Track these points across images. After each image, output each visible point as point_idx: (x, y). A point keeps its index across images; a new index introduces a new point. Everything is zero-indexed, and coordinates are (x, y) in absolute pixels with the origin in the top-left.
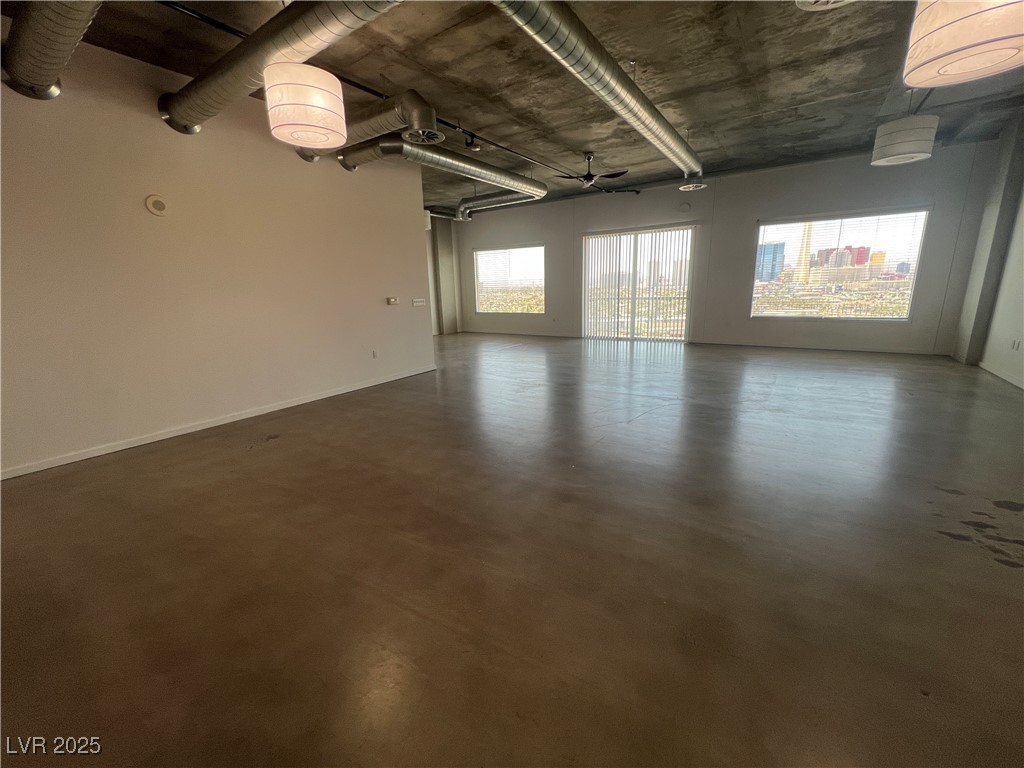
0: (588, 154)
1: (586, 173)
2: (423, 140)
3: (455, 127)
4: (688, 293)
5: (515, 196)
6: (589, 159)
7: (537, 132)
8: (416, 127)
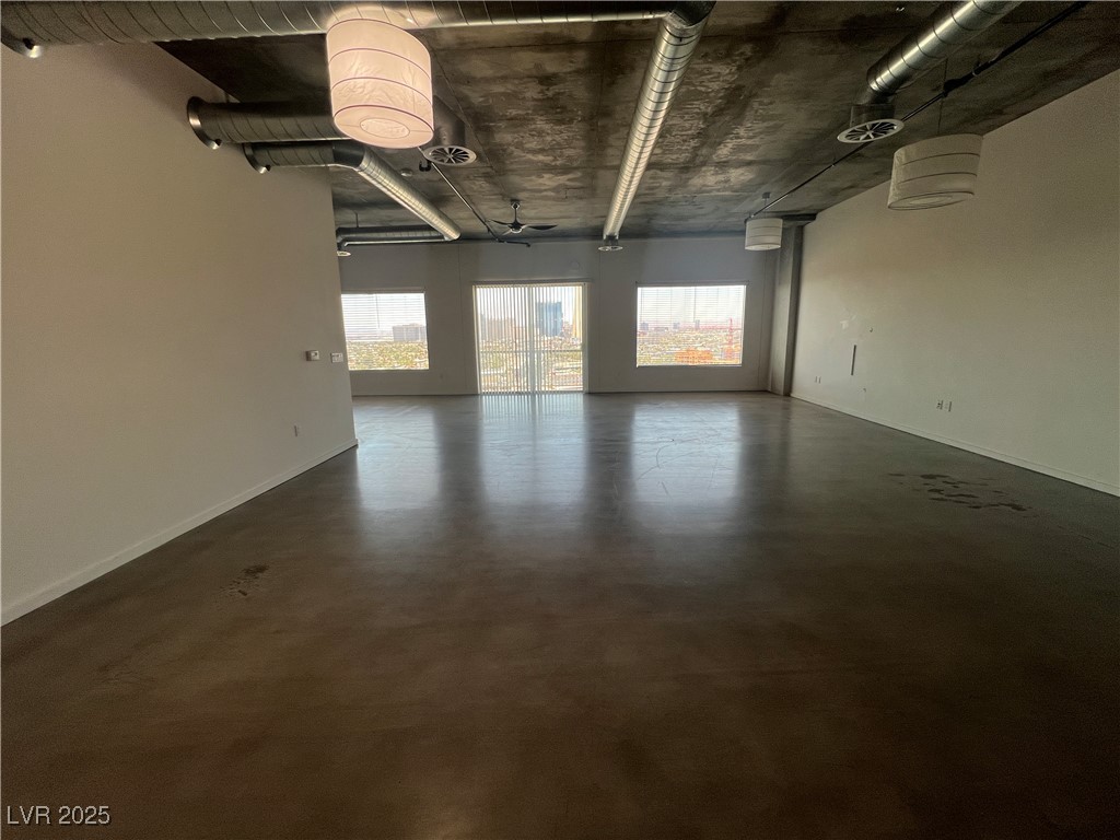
0: (515, 202)
1: (512, 221)
2: (450, 161)
4: (583, 345)
5: (433, 234)
6: (515, 207)
7: (489, 170)
8: (446, 143)
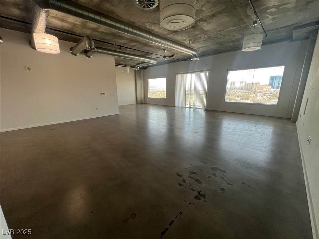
1: (164, 56)
3: (114, 44)
